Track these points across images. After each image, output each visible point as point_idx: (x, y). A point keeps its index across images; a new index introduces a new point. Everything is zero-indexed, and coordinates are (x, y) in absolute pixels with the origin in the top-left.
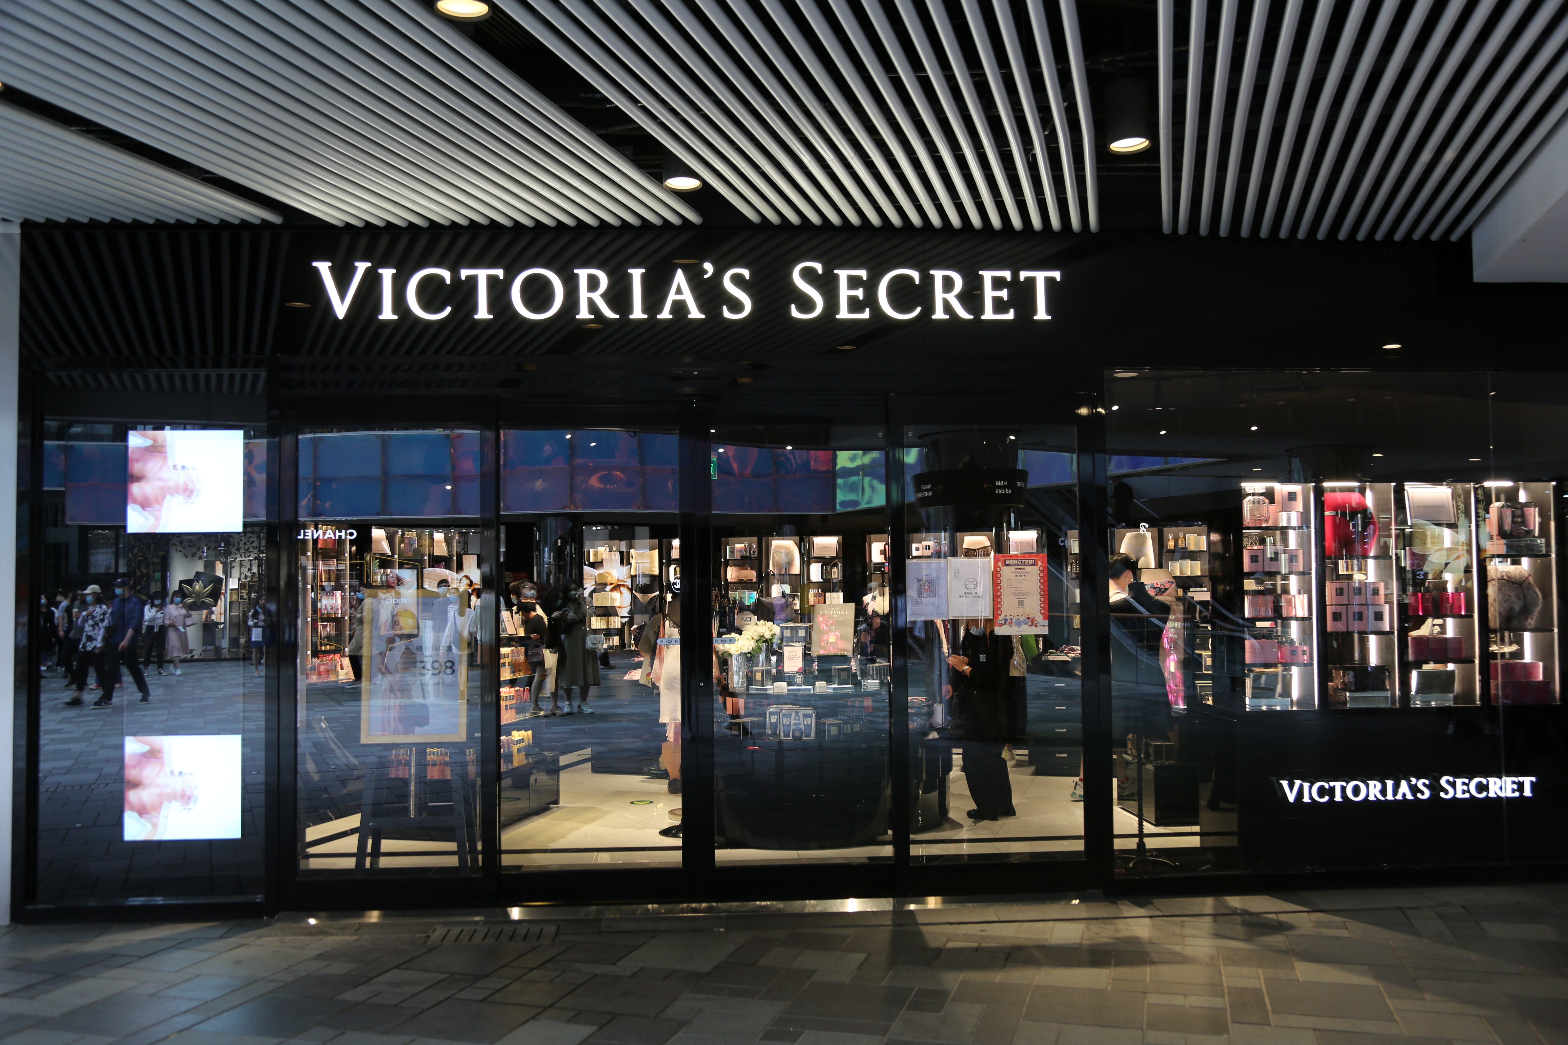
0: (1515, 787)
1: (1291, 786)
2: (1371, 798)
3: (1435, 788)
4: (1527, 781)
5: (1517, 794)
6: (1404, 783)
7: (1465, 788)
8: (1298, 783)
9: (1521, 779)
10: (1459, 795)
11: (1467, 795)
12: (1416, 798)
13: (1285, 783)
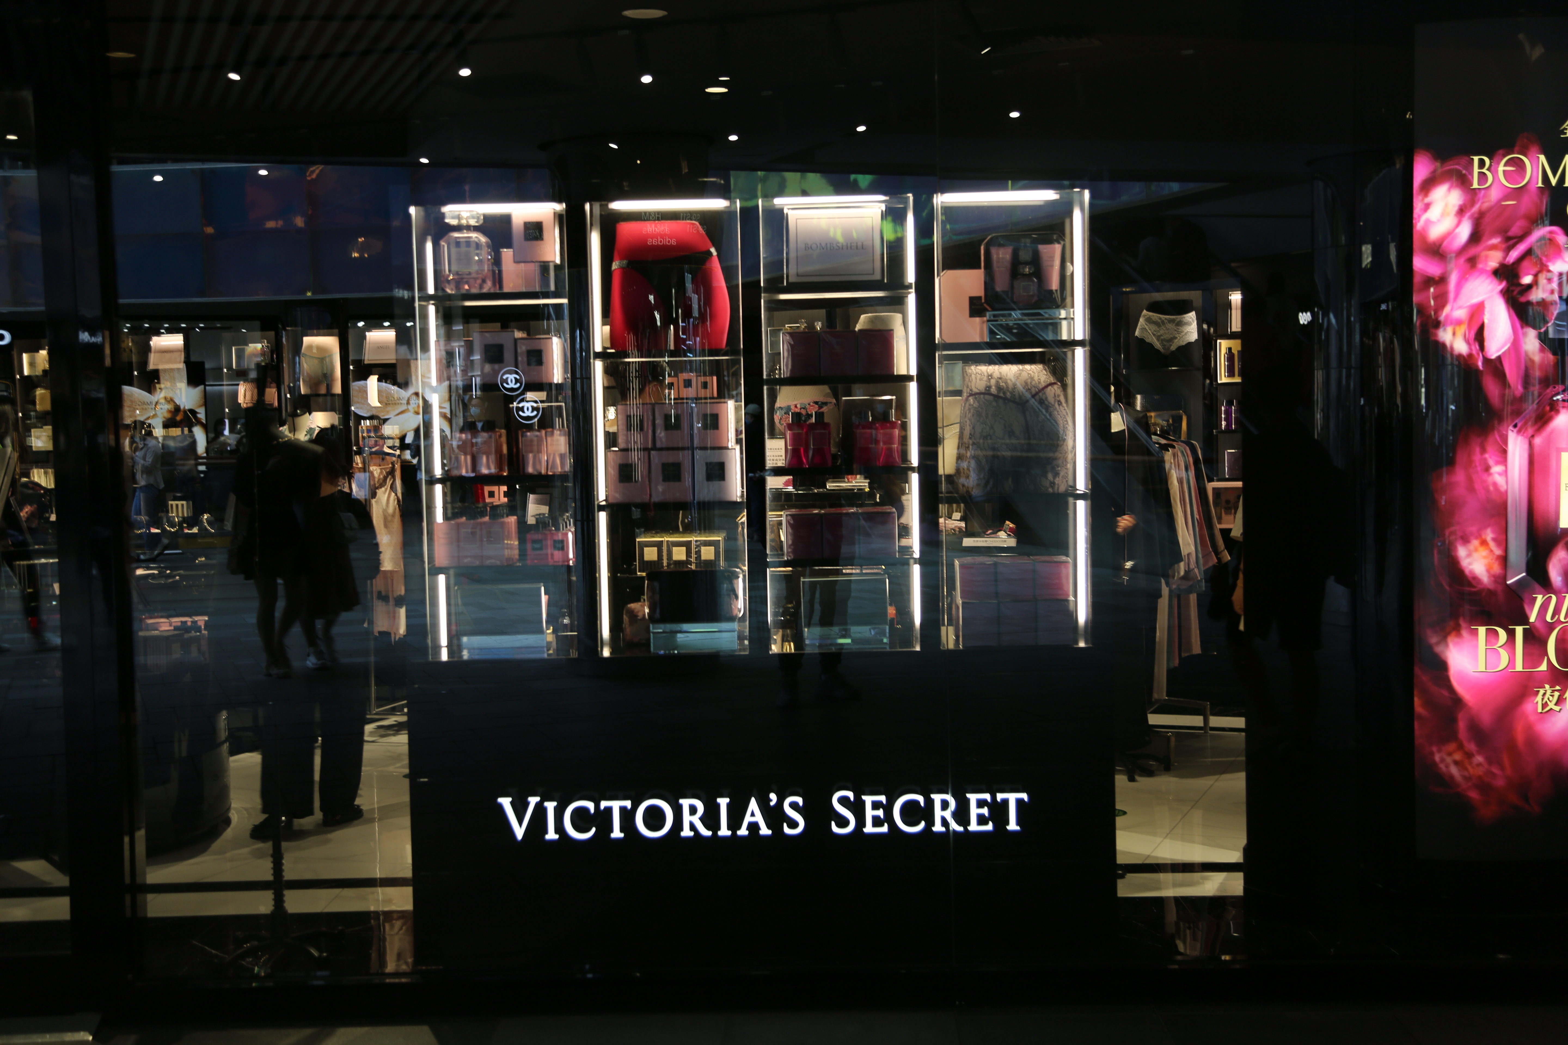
3: (818, 812)
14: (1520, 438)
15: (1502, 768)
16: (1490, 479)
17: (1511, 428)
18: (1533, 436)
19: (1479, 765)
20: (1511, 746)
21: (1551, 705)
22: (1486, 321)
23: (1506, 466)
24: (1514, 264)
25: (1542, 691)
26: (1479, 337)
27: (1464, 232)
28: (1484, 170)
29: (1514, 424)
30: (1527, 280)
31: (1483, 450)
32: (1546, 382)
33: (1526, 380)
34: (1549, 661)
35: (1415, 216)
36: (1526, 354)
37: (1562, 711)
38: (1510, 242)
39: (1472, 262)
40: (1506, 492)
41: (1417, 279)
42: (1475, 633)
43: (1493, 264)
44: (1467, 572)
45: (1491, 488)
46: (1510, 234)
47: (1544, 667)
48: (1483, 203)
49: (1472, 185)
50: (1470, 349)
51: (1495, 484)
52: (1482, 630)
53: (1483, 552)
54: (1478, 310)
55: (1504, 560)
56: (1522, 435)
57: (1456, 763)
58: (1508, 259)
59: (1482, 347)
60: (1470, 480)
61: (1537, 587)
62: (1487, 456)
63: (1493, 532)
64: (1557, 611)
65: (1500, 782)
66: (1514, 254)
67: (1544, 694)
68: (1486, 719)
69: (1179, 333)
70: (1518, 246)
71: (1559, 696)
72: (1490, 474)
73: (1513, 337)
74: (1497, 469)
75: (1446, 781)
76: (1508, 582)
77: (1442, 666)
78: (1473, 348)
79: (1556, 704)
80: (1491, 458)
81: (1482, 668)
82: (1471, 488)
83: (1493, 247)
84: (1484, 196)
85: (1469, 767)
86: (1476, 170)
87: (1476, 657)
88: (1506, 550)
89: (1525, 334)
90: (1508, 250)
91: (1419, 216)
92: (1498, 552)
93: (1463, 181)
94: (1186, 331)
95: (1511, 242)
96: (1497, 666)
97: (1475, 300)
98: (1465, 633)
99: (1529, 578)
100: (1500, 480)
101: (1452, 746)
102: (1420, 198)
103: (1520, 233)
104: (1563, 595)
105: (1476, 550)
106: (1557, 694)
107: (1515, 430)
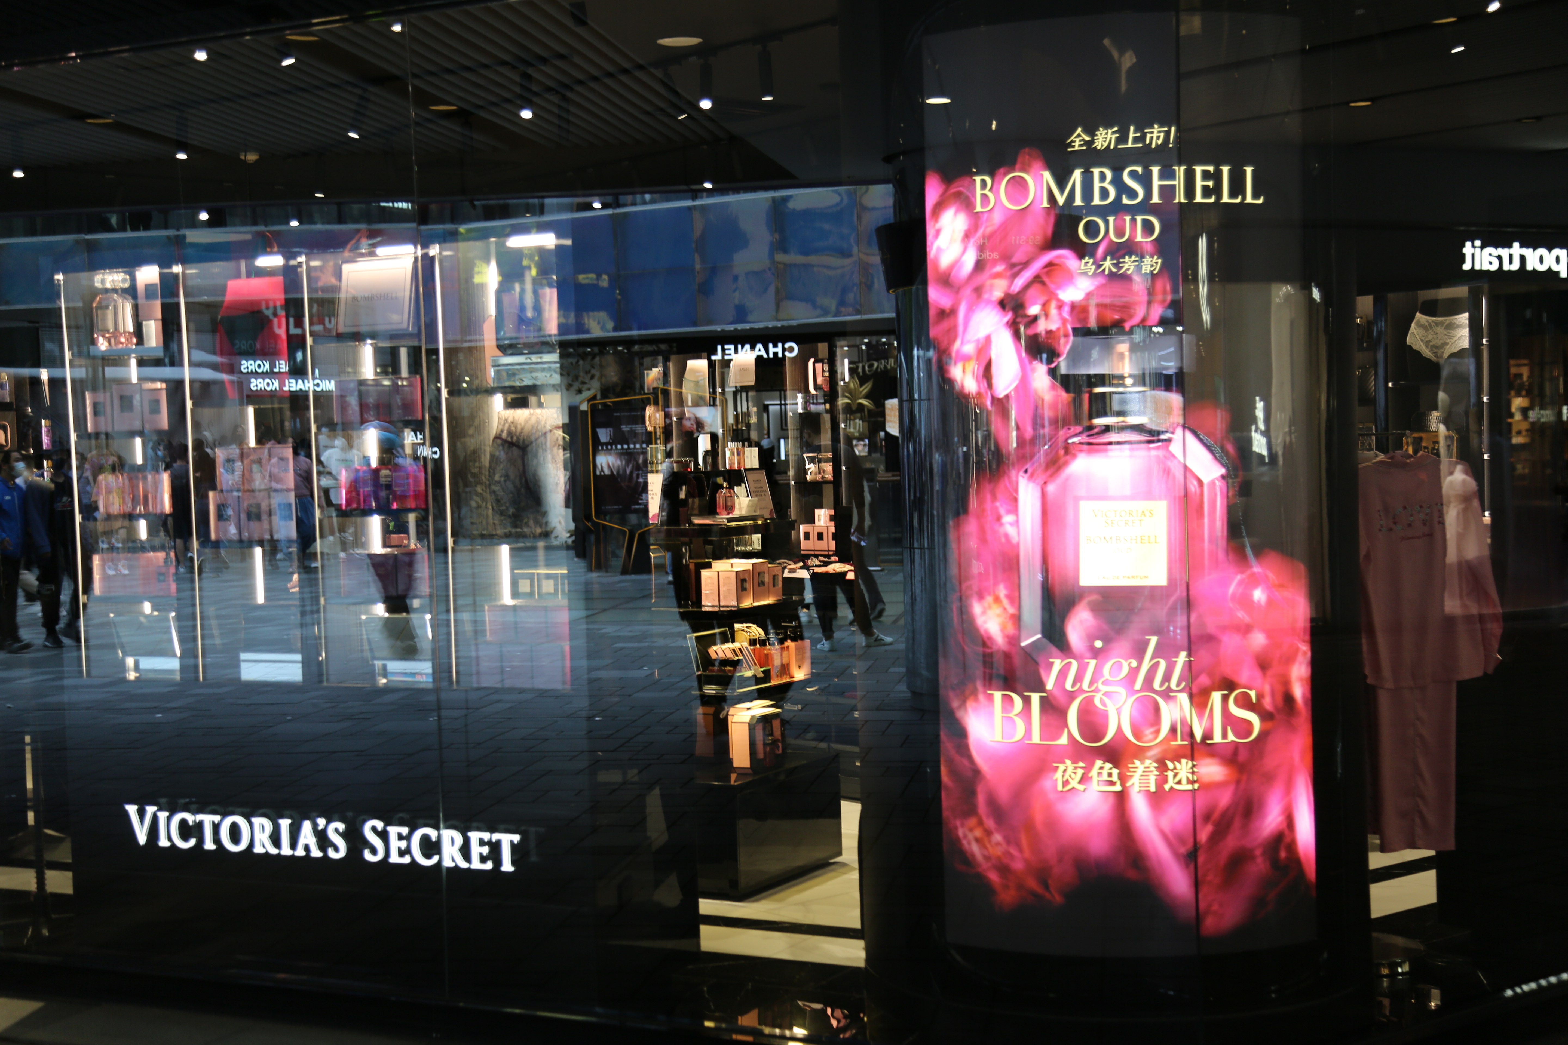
0: (485, 850)
1: (141, 814)
2: (258, 849)
3: (355, 838)
4: (507, 840)
5: (489, 866)
6: (307, 826)
7: (403, 844)
8: (150, 810)
9: (496, 837)
10: (394, 859)
11: (407, 860)
12: (326, 856)
13: (132, 809)
14: (1031, 485)
15: (1021, 850)
16: (1001, 530)
17: (1021, 473)
18: (1045, 483)
19: (998, 844)
20: (1029, 826)
21: (1074, 783)
22: (993, 357)
23: (1017, 514)
24: (1019, 293)
25: (1062, 767)
26: (987, 373)
27: (970, 260)
28: (986, 192)
29: (1024, 469)
30: (1034, 310)
31: (994, 498)
32: (1058, 423)
33: (1037, 421)
34: (1070, 734)
35: (929, 243)
36: (1036, 391)
37: (1087, 791)
38: (1015, 269)
39: (978, 291)
40: (1018, 544)
41: (932, 312)
42: (990, 698)
43: (998, 294)
44: (982, 631)
45: (1003, 540)
46: (1015, 260)
47: (1064, 740)
48: (986, 227)
49: (975, 208)
50: (979, 386)
51: (1007, 536)
52: (998, 695)
53: (996, 610)
54: (985, 346)
55: (1017, 619)
56: (1034, 482)
57: (977, 840)
58: (1012, 288)
59: (990, 385)
60: (982, 531)
61: (1054, 650)
62: (998, 504)
63: (1006, 588)
64: (1079, 678)
65: (1018, 865)
66: (1020, 282)
67: (1065, 771)
68: (1003, 794)
69: (1451, 337)
70: (1023, 273)
71: (1084, 774)
72: (1001, 525)
73: (1020, 374)
74: (1008, 519)
75: (966, 859)
76: (1023, 644)
77: (961, 734)
78: (982, 386)
79: (1080, 782)
80: (1001, 506)
81: (998, 738)
82: (983, 539)
83: (998, 276)
84: (987, 220)
85: (989, 846)
86: (979, 192)
87: (992, 725)
88: (1019, 608)
89: (1033, 370)
90: (1015, 276)
91: (932, 244)
92: (1012, 610)
93: (967, 204)
94: (1459, 335)
95: (1017, 269)
96: (1013, 736)
97: (982, 334)
98: (981, 697)
99: (1045, 641)
100: (1011, 531)
101: (973, 821)
102: (932, 223)
103: (1024, 259)
104: (1086, 661)
105: (990, 607)
106: (1080, 772)
107: (1026, 476)
